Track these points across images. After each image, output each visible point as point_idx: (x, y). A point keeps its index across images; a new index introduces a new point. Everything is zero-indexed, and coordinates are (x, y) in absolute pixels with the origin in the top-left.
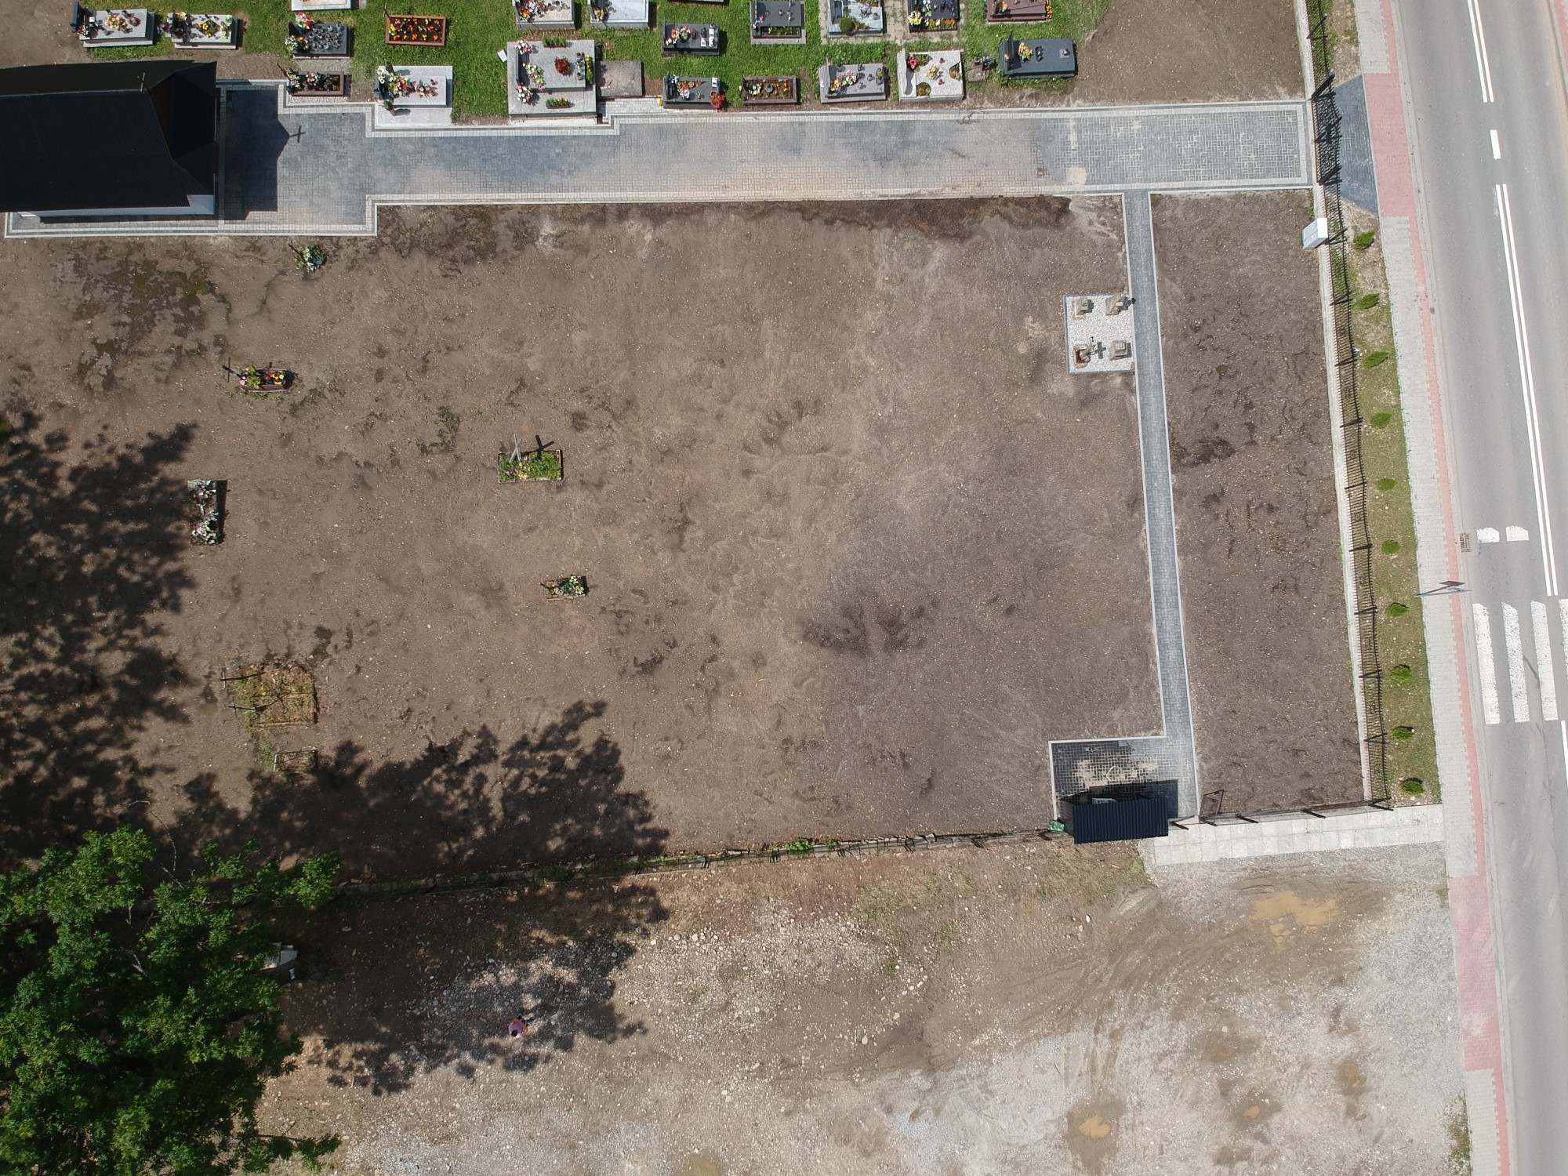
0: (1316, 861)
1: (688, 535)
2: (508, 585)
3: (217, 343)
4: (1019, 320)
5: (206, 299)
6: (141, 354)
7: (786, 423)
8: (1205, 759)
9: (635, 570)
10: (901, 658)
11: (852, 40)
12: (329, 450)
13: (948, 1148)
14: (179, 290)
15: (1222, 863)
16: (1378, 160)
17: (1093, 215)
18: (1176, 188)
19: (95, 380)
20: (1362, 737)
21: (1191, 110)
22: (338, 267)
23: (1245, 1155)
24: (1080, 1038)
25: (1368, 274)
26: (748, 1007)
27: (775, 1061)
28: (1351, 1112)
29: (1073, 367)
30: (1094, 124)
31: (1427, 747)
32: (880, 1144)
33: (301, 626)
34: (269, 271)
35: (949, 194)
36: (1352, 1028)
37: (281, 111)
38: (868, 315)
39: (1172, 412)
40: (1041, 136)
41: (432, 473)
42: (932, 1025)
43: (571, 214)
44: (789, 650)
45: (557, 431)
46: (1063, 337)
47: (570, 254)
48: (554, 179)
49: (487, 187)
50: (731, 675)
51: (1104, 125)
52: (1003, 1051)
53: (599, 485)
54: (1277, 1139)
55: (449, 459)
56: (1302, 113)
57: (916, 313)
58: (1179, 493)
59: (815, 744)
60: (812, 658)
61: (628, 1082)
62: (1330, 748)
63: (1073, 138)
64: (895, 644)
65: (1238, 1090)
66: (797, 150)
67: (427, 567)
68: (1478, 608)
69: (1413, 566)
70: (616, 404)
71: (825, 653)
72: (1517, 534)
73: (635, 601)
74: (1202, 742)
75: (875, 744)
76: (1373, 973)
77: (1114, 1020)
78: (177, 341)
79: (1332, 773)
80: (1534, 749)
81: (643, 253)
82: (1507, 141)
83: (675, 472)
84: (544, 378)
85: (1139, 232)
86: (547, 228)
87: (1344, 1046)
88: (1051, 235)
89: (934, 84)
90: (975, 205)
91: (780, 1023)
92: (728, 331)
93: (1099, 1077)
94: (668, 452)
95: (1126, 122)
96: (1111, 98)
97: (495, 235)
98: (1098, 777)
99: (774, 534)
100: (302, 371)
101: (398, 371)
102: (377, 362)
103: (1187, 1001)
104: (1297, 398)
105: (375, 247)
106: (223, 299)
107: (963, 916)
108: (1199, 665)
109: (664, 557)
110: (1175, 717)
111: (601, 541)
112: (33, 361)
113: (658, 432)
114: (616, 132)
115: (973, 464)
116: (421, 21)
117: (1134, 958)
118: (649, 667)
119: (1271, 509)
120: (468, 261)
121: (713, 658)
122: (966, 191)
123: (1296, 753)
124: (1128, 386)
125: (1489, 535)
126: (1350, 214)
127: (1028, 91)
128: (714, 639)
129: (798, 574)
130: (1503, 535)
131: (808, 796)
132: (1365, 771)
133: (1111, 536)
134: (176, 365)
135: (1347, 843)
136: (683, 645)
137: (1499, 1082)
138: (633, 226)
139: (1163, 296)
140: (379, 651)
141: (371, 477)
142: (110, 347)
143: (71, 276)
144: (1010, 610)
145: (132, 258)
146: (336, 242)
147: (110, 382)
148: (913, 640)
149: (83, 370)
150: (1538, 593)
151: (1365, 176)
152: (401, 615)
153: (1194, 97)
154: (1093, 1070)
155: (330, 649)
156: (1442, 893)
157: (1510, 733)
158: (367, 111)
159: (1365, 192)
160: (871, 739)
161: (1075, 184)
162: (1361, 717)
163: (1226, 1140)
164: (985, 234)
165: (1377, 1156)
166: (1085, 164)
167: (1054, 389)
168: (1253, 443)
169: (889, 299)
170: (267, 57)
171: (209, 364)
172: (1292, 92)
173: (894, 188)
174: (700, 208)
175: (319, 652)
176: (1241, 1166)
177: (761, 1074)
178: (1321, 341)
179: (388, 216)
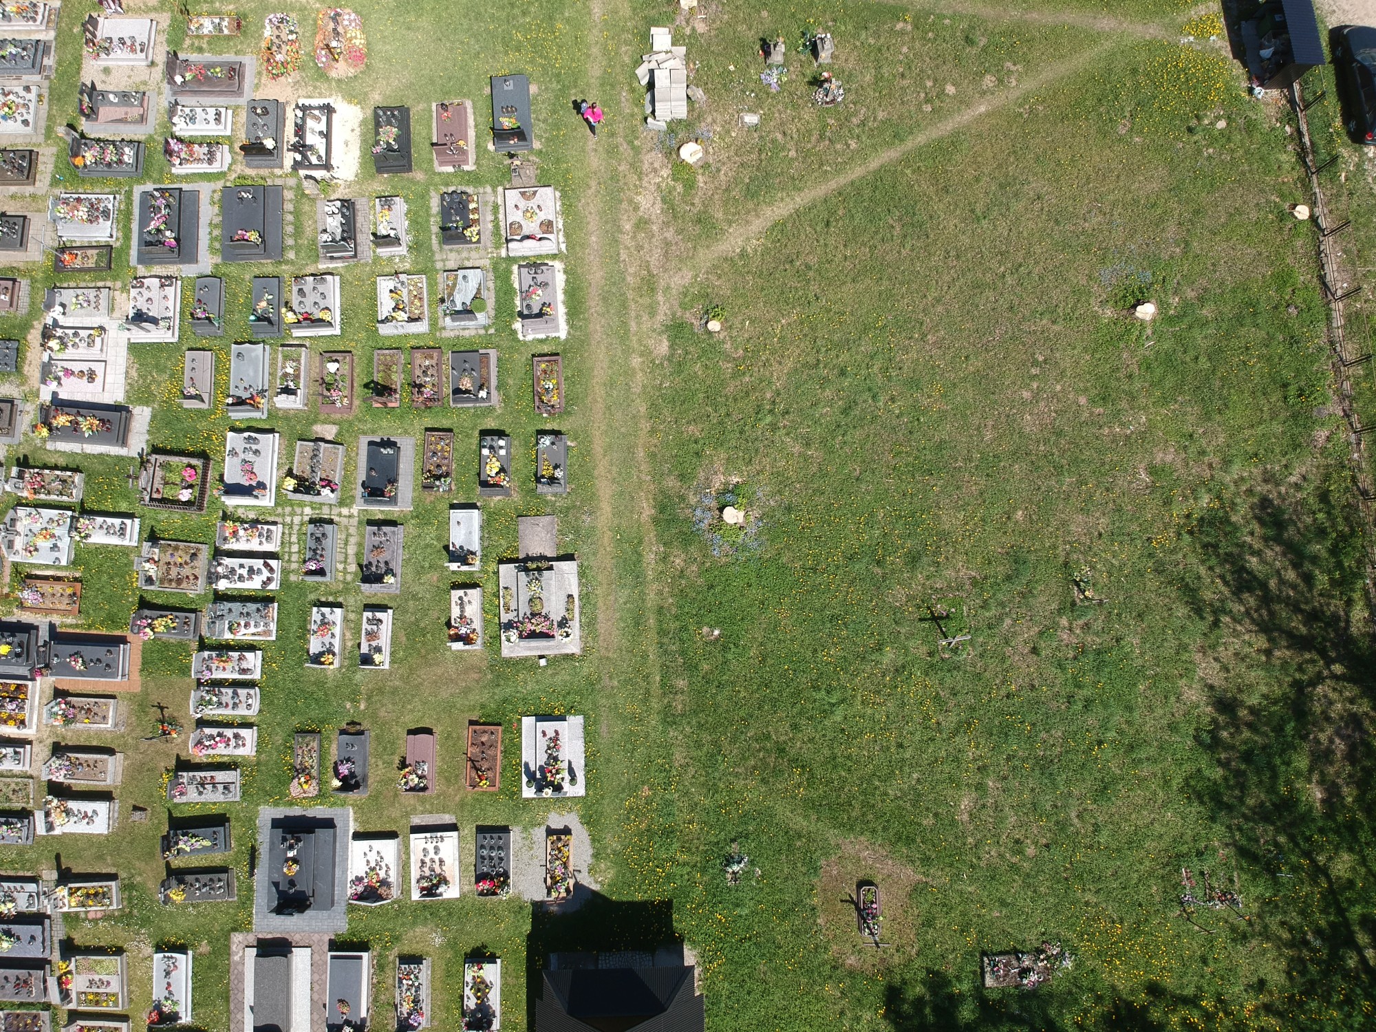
89: (542, 216)
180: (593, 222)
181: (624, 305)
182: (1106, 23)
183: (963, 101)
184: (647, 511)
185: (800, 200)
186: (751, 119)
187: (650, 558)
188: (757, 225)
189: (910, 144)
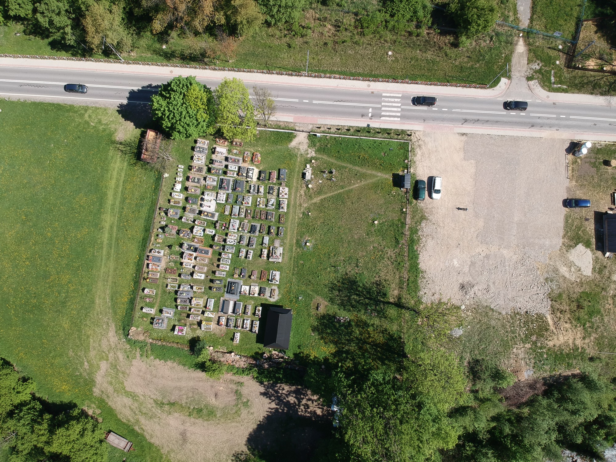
11: (275, 204)
20: (399, 141)
25: (325, 127)
31: (402, 131)
68: (381, 118)
82: (306, 99)
125: (370, 115)
130: (370, 112)
132: (403, 141)
137: (455, 127)
150: (380, 108)
157: (402, 117)
162: (396, 140)
178: (335, 137)
180: (293, 194)
181: (296, 208)
182: (379, 174)
183: (354, 184)
184: (295, 241)
185: (326, 196)
186: (320, 182)
187: (294, 249)
188: (319, 199)
189: (345, 189)
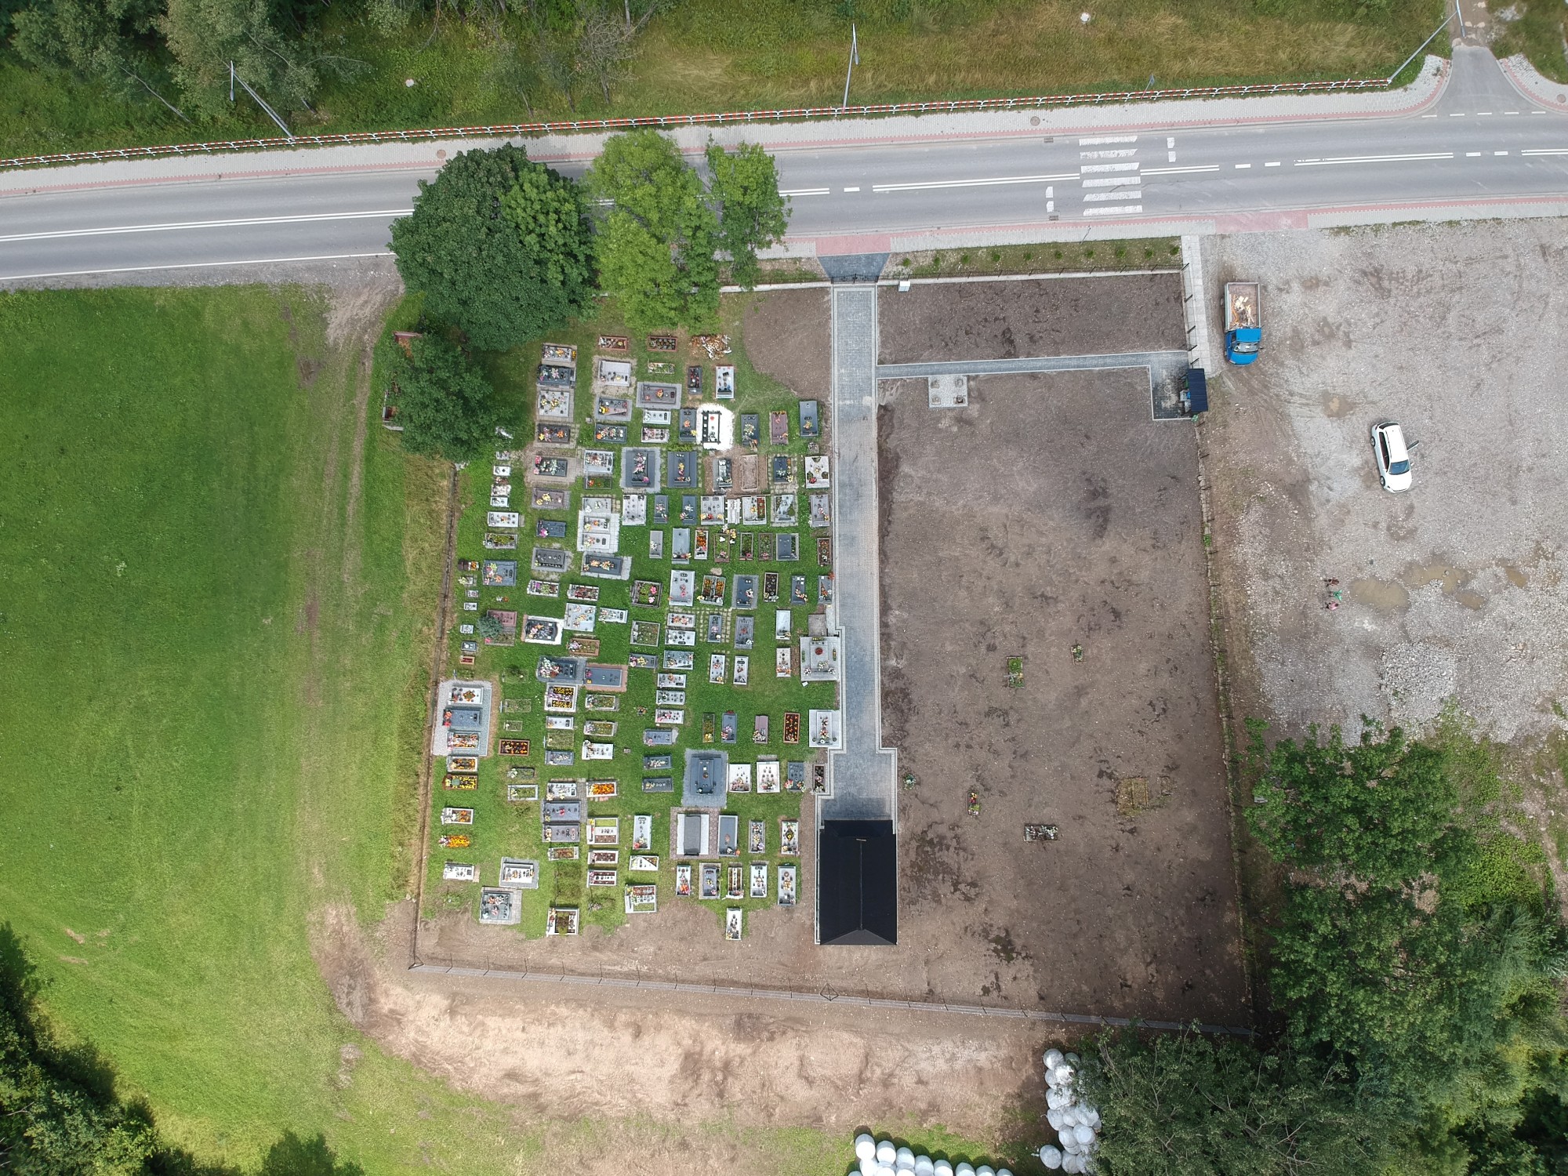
0: (1209, 297)
1: (1050, 595)
2: (1077, 683)
3: (953, 829)
4: (941, 430)
5: (930, 835)
6: (959, 868)
7: (992, 545)
8: (1160, 347)
9: (1068, 621)
10: (1112, 490)
11: (796, 510)
12: (1008, 772)
13: (1345, 474)
14: (926, 849)
15: (1210, 341)
16: (863, 251)
17: (887, 393)
18: (875, 352)
19: (973, 892)
20: (1150, 272)
21: (835, 344)
22: (913, 766)
23: (1347, 335)
24: (1293, 410)
25: (921, 260)
26: (1282, 567)
27: (1307, 555)
28: (1326, 284)
29: (965, 405)
30: (841, 391)
31: (1155, 242)
32: (1344, 506)
33: (1097, 785)
34: (916, 802)
35: (876, 464)
36: (1287, 282)
37: (832, 797)
38: (937, 504)
39: (988, 357)
40: (847, 419)
41: (1019, 721)
42: (1288, 480)
43: (885, 651)
44: (1108, 545)
45: (996, 660)
46: (949, 409)
47: (906, 652)
48: (868, 659)
49: (872, 692)
50: (1121, 573)
51: (842, 387)
52: (1300, 447)
53: (1024, 638)
54: (1339, 319)
55: (1012, 712)
56: (837, 289)
57: (936, 481)
58: (1029, 355)
59: (1155, 533)
60: (1112, 534)
61: (1317, 625)
62: (1154, 288)
63: (848, 402)
64: (1104, 493)
65: (1317, 337)
66: (853, 538)
67: (1067, 723)
68: (1086, 213)
69: (1066, 244)
70: (982, 629)
71: (1109, 527)
72: (1050, 192)
73: (1083, 621)
74: (1152, 348)
75: (1155, 503)
76: (1261, 272)
77: (1285, 395)
78: (952, 849)
79: (1166, 287)
80: (1154, 189)
81: (905, 615)
82: (849, 183)
83: (1017, 601)
84: (970, 665)
85: (897, 371)
86: (893, 662)
87: (1296, 286)
88: (897, 414)
89: (823, 470)
90: (881, 451)
91: (1289, 552)
92: (945, 573)
93: (1311, 402)
94: (1007, 603)
95: (840, 375)
96: (828, 383)
97: (897, 688)
98: (1170, 398)
99: (1049, 552)
100: (967, 785)
101: (967, 738)
102: (962, 748)
103: (1275, 360)
104: (982, 296)
105: (903, 749)
106: (930, 826)
107: (1236, 464)
108: (1114, 348)
109: (1061, 606)
110: (1140, 360)
111: (1053, 638)
112: (963, 926)
113: (997, 609)
114: (844, 628)
115: (1012, 454)
116: (787, 725)
117: (1255, 383)
118: (1117, 614)
119: (1037, 311)
120: (910, 702)
121: (1112, 582)
122: (874, 455)
123: (1157, 304)
124: (975, 378)
125: (1050, 206)
126: (890, 268)
127: (824, 424)
128: (1103, 582)
129: (1069, 540)
130: (1050, 199)
131: (1181, 537)
132: (1166, 272)
133: (1050, 389)
134: (965, 850)
135: (1200, 282)
136: (1105, 598)
137: (1315, 211)
138: (892, 620)
139: (930, 360)
140: (1110, 747)
141: (1021, 751)
142: (956, 885)
143: (918, 906)
144: (1087, 437)
145: (909, 873)
146: (900, 768)
147: (973, 885)
148: (1102, 484)
149: (968, 899)
150: (1079, 184)
151: (870, 258)
152: (1091, 736)
153: (829, 342)
154: (1307, 405)
155: (1109, 771)
156: (1223, 237)
157: (1147, 200)
158: (832, 753)
159: (879, 259)
160: (1152, 505)
161: (871, 402)
162: (1140, 273)
163: (1340, 344)
164: (897, 446)
165: (1348, 271)
166: (861, 397)
167: (976, 414)
168: (1004, 318)
169: (929, 494)
170: (802, 805)
171: (964, 833)
172: (828, 293)
173: (873, 490)
174: (882, 586)
175: (1110, 776)
176: (1352, 337)
177: (1311, 561)
178: (954, 284)
179: (887, 742)
